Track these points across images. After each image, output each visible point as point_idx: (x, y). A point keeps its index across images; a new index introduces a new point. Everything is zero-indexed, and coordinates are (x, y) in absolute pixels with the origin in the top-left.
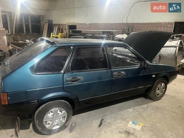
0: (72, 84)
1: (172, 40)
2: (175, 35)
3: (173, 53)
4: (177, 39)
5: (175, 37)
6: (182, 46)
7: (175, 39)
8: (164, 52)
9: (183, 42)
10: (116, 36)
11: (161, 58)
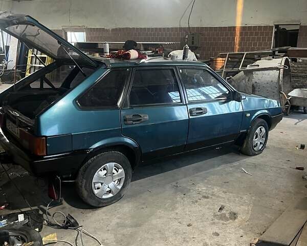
0: (133, 124)
1: (271, 57)
2: (277, 49)
3: (275, 80)
4: (279, 56)
5: (277, 53)
6: (289, 67)
7: (277, 55)
8: (260, 78)
9: (289, 60)
10: (171, 53)
11: (256, 89)
